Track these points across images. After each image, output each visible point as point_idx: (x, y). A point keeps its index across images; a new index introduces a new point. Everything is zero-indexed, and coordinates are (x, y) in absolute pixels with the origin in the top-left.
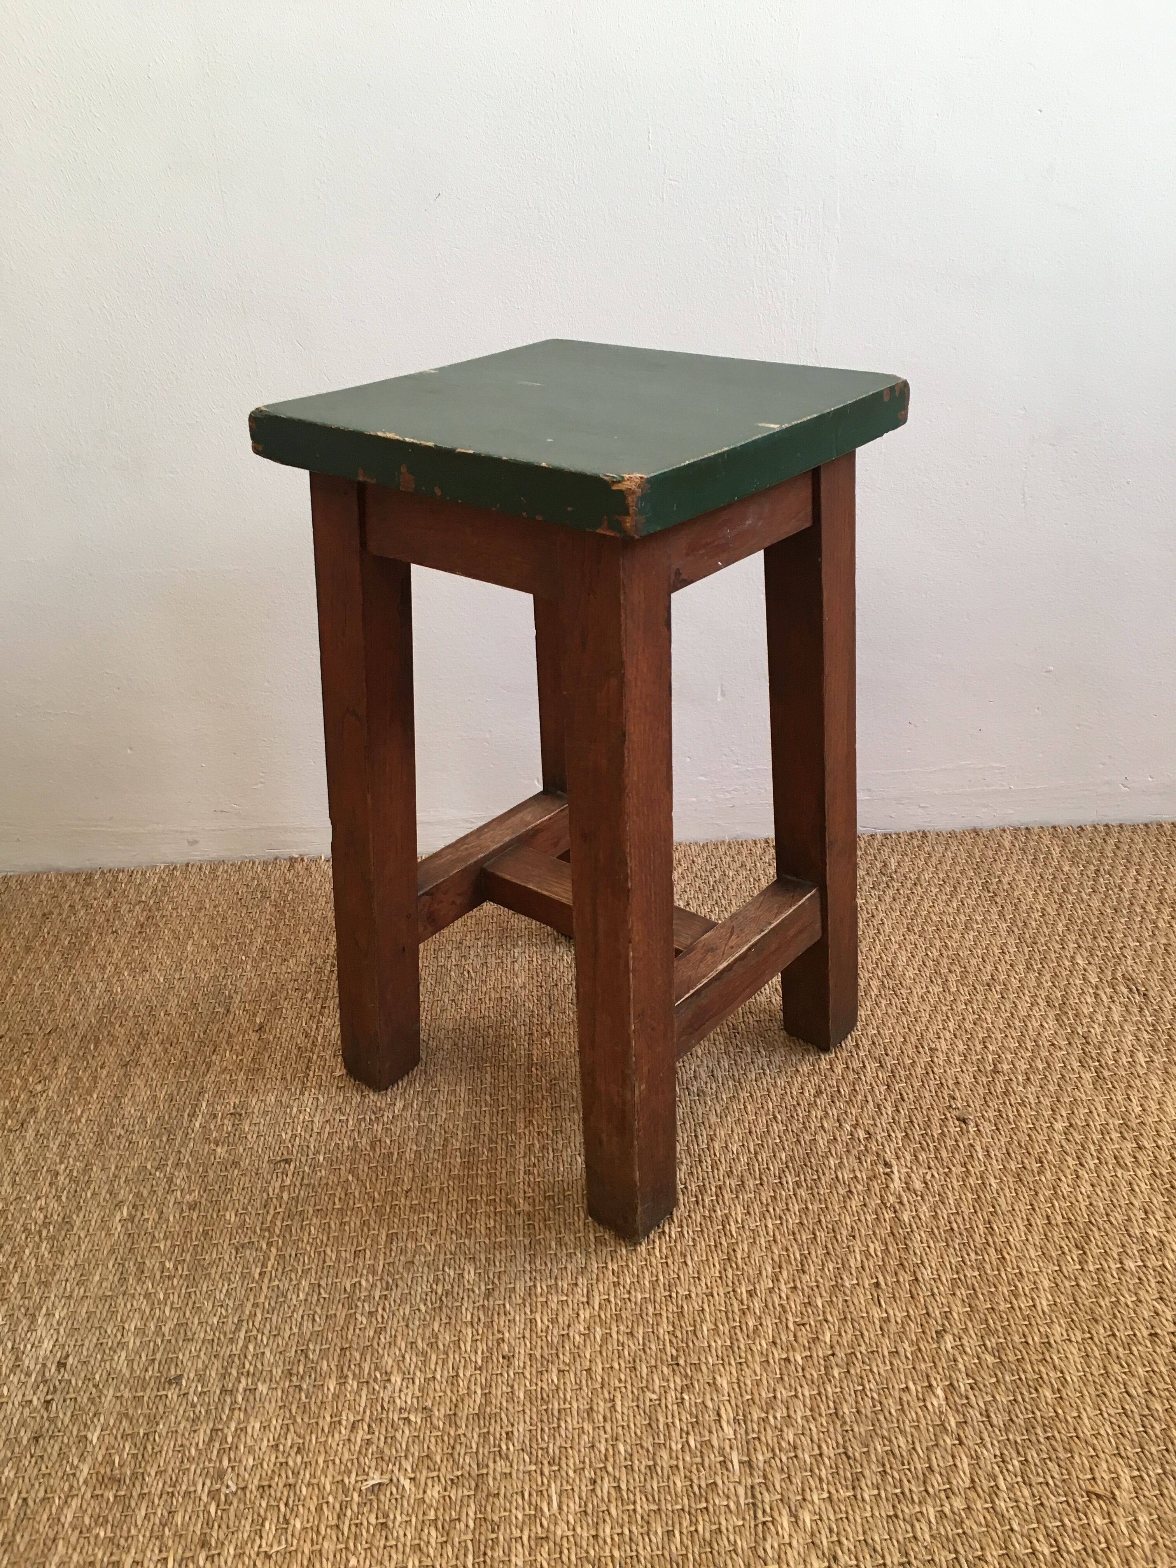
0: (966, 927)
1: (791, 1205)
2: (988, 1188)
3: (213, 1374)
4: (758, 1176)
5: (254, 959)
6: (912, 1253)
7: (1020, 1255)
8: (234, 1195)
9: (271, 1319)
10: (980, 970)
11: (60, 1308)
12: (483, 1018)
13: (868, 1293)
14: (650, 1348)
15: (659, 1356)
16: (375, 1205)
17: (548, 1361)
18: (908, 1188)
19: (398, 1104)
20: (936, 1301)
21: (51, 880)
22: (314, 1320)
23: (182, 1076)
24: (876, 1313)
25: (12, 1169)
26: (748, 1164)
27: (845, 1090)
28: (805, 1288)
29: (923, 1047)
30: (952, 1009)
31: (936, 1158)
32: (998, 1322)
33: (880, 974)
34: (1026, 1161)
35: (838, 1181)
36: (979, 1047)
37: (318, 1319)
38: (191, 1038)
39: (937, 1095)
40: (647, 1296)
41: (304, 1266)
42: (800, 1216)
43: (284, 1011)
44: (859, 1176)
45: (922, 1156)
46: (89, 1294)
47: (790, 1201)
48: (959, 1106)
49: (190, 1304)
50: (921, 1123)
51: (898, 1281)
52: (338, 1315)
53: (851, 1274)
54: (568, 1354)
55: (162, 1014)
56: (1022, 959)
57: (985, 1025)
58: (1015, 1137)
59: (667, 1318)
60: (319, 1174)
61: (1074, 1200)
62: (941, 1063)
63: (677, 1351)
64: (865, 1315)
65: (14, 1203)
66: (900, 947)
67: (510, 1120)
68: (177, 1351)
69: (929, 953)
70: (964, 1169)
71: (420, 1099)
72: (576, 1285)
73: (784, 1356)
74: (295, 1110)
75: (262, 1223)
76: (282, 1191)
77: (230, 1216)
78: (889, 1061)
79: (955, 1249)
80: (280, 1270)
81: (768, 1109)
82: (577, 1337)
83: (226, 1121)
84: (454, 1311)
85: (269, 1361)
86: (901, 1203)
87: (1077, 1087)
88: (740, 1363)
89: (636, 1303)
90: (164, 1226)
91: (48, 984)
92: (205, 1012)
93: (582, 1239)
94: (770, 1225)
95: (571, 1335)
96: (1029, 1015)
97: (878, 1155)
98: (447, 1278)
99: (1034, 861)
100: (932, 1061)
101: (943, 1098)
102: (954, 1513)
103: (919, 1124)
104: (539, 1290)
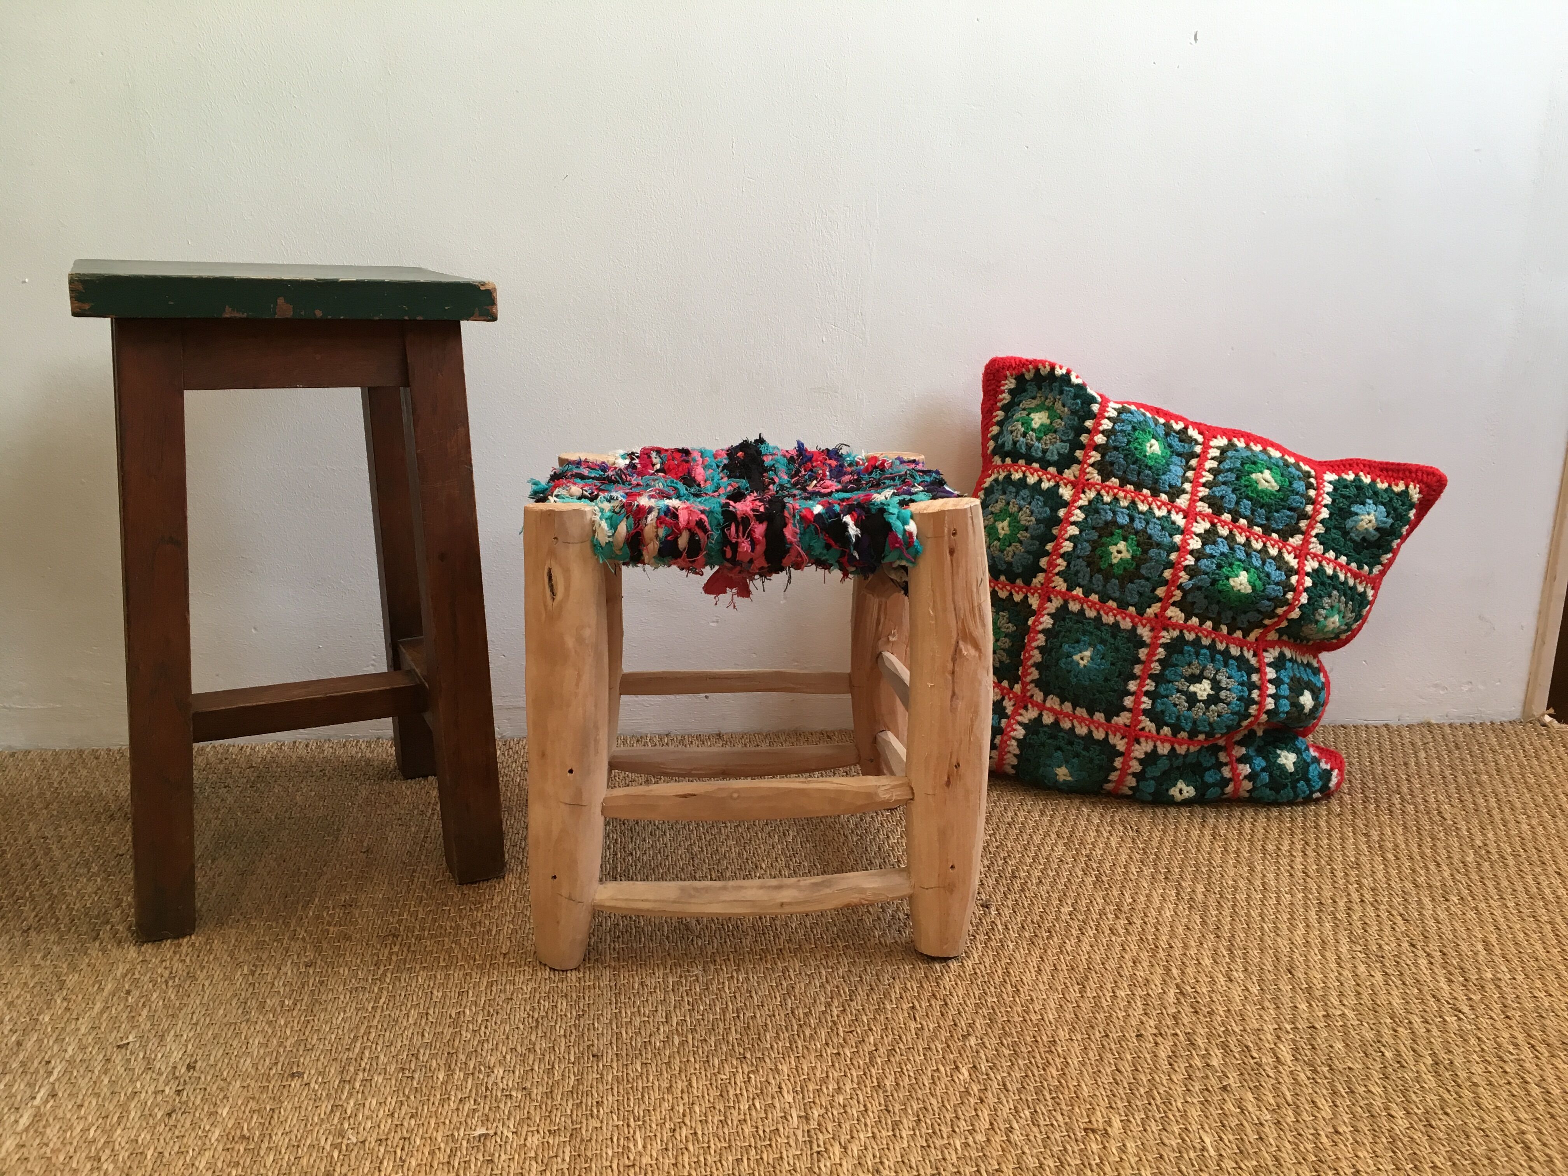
1: (841, 960)
2: (1006, 948)
3: (332, 1071)
4: (813, 943)
5: (360, 805)
7: (1032, 989)
8: (347, 958)
9: (384, 1035)
11: (187, 1031)
13: (906, 1013)
14: (721, 1049)
15: (729, 1053)
16: (476, 963)
17: (633, 1058)
20: (963, 1017)
22: (423, 1035)
23: (296, 881)
24: (912, 1025)
28: (853, 1010)
32: (1013, 1029)
34: (1038, 932)
36: (1001, 862)
37: (426, 1035)
38: (303, 857)
40: (718, 1017)
41: (412, 1002)
42: (849, 967)
43: (389, 839)
46: (214, 1022)
47: (840, 958)
48: (983, 898)
49: (309, 1027)
51: (931, 1006)
52: (445, 1032)
53: (892, 1001)
54: (649, 1053)
58: (1029, 917)
59: (736, 1030)
60: (424, 944)
61: (1076, 956)
63: (744, 1050)
64: (903, 1026)
68: (298, 1057)
72: (656, 1011)
73: (835, 1051)
74: (401, 902)
75: (374, 975)
76: (391, 954)
77: (344, 971)
79: (978, 985)
80: (391, 1005)
82: (657, 1043)
83: (337, 911)
84: (549, 1028)
85: (383, 1061)
87: (1081, 887)
88: (798, 1057)
89: (708, 1022)
90: (283, 978)
94: (823, 972)
95: (652, 1042)
96: (1042, 843)
98: (542, 1008)
102: (976, 1143)
104: (624, 1014)
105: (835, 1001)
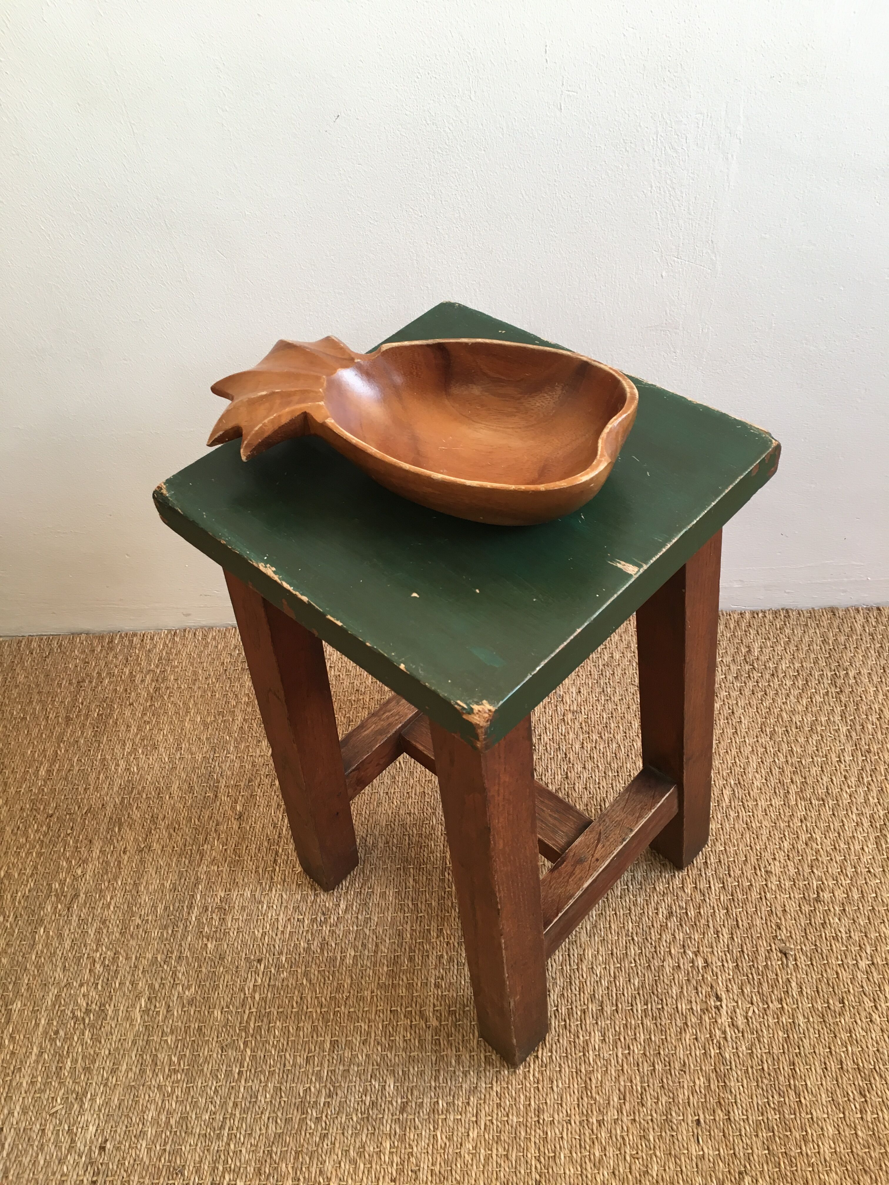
0: (812, 729)
1: (638, 1035)
2: (797, 1028)
3: (206, 1168)
4: (614, 1002)
5: (236, 740)
6: (728, 1091)
7: (814, 1099)
8: (220, 993)
9: (246, 1118)
10: (818, 781)
11: (99, 1095)
12: (410, 814)
13: (690, 1129)
14: (520, 1172)
15: (526, 1180)
16: (323, 1010)
17: (444, 1178)
18: (733, 1025)
19: (341, 906)
20: (743, 1142)
21: (82, 643)
22: (276, 1122)
23: (183, 864)
24: (694, 1149)
25: (62, 954)
26: (608, 988)
27: (692, 913)
28: (642, 1121)
29: (760, 870)
30: (789, 826)
31: (758, 992)
32: (788, 1168)
33: (732, 783)
34: (831, 1001)
35: (678, 1012)
36: (807, 870)
37: (279, 1121)
38: (189, 825)
39: (766, 923)
40: (521, 1120)
41: (270, 1068)
42: (644, 1047)
43: (258, 798)
44: (694, 1008)
45: (747, 990)
46: (119, 1083)
47: (637, 1031)
48: (783, 938)
49: (190, 1100)
50: (750, 954)
51: (715, 1119)
52: (294, 1118)
53: (679, 1109)
54: (458, 1171)
55: (167, 797)
56: (855, 770)
57: (815, 845)
58: (825, 975)
59: (535, 1142)
60: (282, 975)
61: (865, 1047)
62: (774, 888)
63: (540, 1176)
64: (686, 1152)
65: (65, 989)
66: (753, 750)
67: (426, 927)
68: (181, 1143)
69: (777, 760)
70: (780, 1006)
71: (358, 901)
72: (468, 1103)
74: (265, 906)
75: (240, 1023)
76: (254, 991)
77: (217, 1013)
78: (731, 882)
79: (763, 1089)
80: (253, 1071)
81: (628, 930)
82: (466, 1155)
83: (214, 916)
84: (378, 1122)
85: (245, 1157)
86: (725, 1038)
87: (884, 922)
89: (512, 1127)
90: (171, 1021)
91: (83, 761)
92: (199, 796)
93: (475, 1057)
94: (620, 1055)
95: (462, 1153)
96: (854, 836)
97: (712, 987)
98: (373, 1089)
99: (881, 650)
100: (766, 885)
101: (771, 927)
103: (748, 955)
104: (441, 1107)
105: (627, 1104)
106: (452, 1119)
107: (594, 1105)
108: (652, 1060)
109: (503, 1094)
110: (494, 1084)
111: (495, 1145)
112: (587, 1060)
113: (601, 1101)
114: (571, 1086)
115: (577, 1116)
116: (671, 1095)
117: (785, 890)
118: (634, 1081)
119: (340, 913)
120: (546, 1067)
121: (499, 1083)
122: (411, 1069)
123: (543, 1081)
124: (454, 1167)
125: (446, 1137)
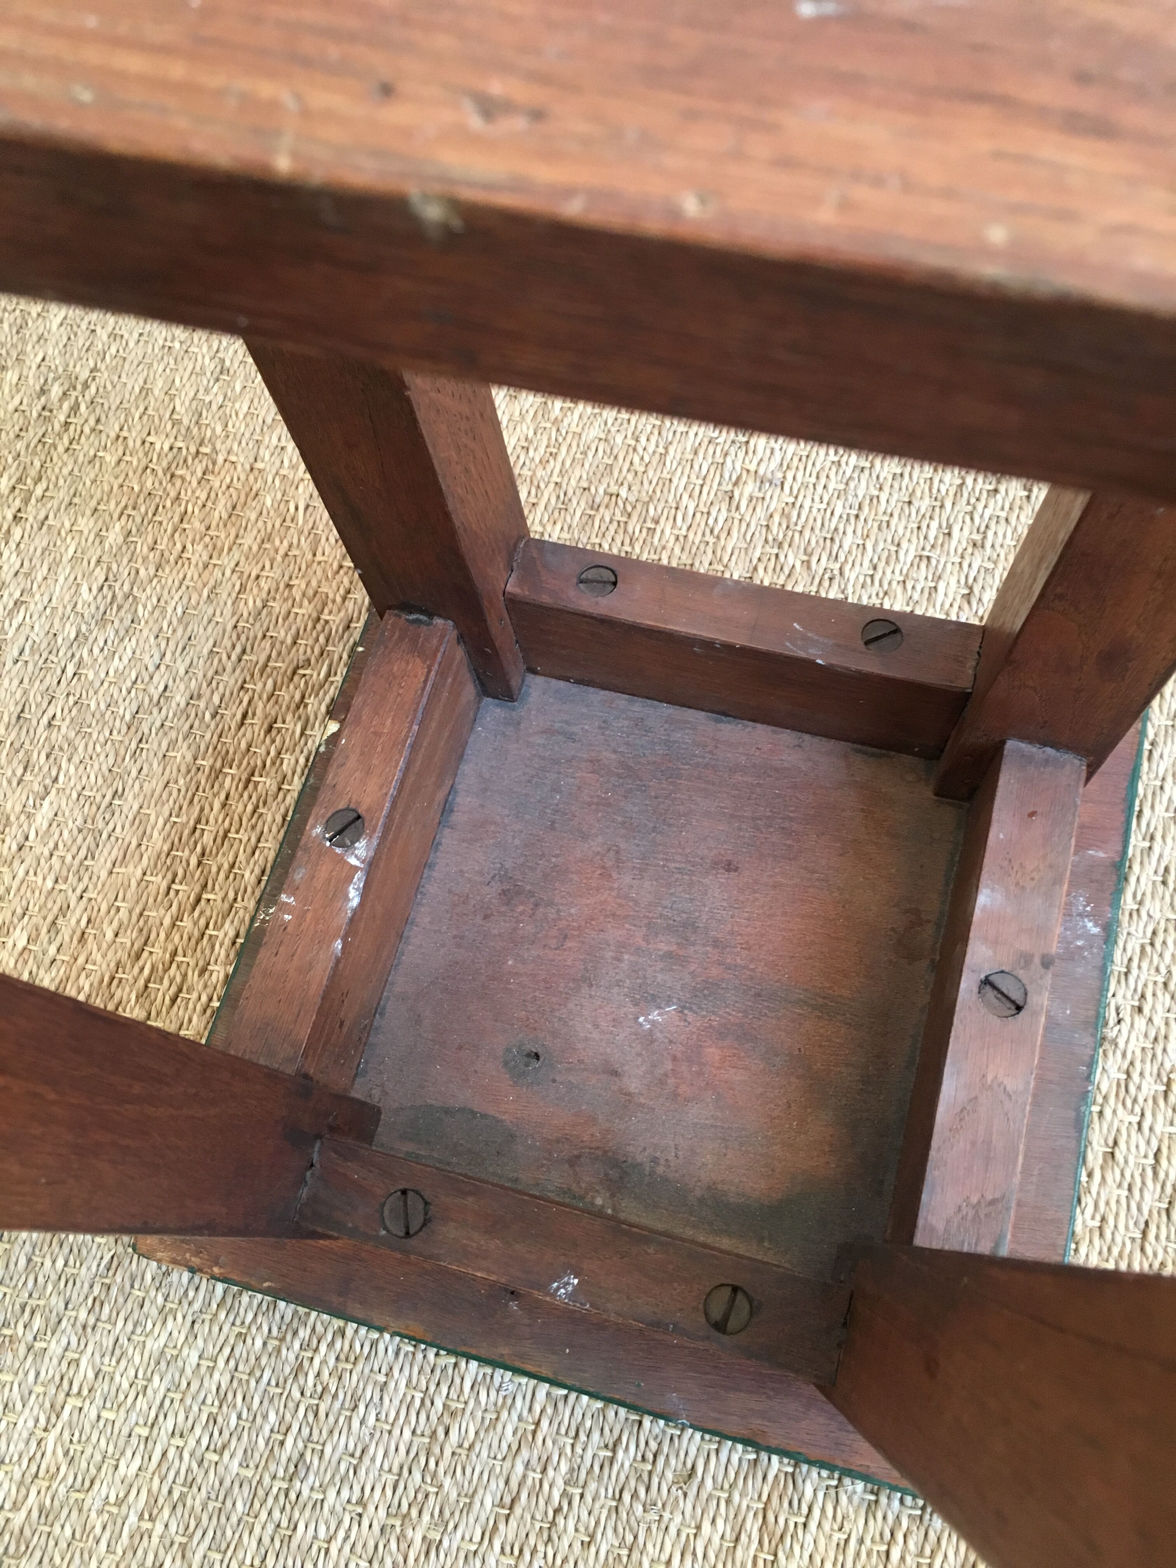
105: (513, 1523)
106: (93, 1414)
107: (432, 1498)
108: (616, 1433)
109: (230, 1396)
110: (221, 1362)
111: (166, 1512)
112: (457, 1380)
113: (454, 1495)
114: (396, 1432)
115: (382, 1512)
116: (629, 1538)
117: (1135, 1101)
118: (551, 1472)
119: (32, 836)
120: (354, 1364)
121: (232, 1363)
122: (48, 1263)
123: (335, 1396)
124: (57, 1529)
125: (66, 1453)
